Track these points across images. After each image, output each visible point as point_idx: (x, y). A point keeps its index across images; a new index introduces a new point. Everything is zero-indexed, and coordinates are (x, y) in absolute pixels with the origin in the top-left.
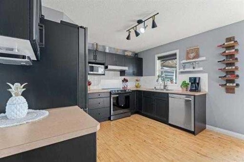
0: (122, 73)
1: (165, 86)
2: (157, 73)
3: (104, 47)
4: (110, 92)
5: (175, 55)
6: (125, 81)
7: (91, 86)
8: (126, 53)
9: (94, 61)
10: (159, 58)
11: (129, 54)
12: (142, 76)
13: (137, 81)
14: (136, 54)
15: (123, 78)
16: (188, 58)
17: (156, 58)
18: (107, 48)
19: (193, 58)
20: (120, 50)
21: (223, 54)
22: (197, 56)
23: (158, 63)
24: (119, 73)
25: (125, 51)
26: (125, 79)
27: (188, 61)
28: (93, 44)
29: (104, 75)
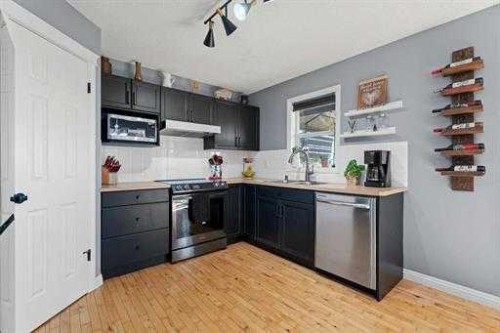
0: (209, 141)
1: (309, 174)
2: (292, 143)
3: (160, 75)
4: (170, 191)
5: (331, 98)
6: (216, 160)
8: (219, 94)
9: (127, 107)
11: (227, 96)
12: (258, 150)
13: (246, 161)
14: (244, 98)
15: (212, 153)
16: (362, 105)
17: (290, 107)
18: (168, 77)
19: (376, 103)
22: (383, 99)
23: (294, 119)
24: (202, 141)
25: (218, 88)
26: (215, 157)
27: (361, 112)
28: (128, 65)
29: (157, 144)
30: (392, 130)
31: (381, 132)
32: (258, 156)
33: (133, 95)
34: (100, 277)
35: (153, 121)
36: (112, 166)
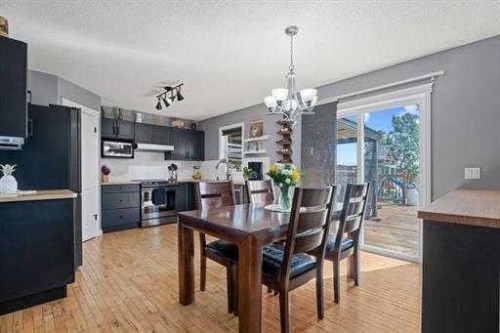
0: (168, 155)
1: (228, 175)
2: (222, 156)
3: (134, 114)
4: (140, 185)
5: (240, 129)
6: (173, 168)
7: (109, 175)
8: (174, 124)
9: (114, 136)
10: (225, 133)
11: (180, 124)
12: (204, 160)
13: (195, 168)
14: (193, 124)
15: (170, 162)
16: (252, 136)
17: (221, 133)
18: (139, 115)
19: (257, 136)
20: (165, 117)
21: (280, 133)
22: (260, 133)
23: (224, 140)
24: (163, 155)
25: (175, 119)
26: (173, 165)
27: (252, 139)
28: (114, 109)
29: (133, 157)
30: (264, 151)
31: (260, 151)
32: (204, 164)
33: (118, 129)
34: (101, 231)
35: (129, 144)
36: (105, 171)
